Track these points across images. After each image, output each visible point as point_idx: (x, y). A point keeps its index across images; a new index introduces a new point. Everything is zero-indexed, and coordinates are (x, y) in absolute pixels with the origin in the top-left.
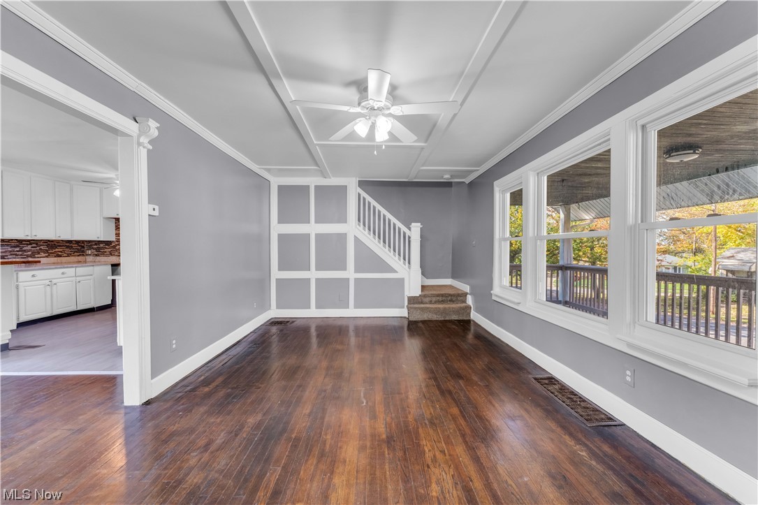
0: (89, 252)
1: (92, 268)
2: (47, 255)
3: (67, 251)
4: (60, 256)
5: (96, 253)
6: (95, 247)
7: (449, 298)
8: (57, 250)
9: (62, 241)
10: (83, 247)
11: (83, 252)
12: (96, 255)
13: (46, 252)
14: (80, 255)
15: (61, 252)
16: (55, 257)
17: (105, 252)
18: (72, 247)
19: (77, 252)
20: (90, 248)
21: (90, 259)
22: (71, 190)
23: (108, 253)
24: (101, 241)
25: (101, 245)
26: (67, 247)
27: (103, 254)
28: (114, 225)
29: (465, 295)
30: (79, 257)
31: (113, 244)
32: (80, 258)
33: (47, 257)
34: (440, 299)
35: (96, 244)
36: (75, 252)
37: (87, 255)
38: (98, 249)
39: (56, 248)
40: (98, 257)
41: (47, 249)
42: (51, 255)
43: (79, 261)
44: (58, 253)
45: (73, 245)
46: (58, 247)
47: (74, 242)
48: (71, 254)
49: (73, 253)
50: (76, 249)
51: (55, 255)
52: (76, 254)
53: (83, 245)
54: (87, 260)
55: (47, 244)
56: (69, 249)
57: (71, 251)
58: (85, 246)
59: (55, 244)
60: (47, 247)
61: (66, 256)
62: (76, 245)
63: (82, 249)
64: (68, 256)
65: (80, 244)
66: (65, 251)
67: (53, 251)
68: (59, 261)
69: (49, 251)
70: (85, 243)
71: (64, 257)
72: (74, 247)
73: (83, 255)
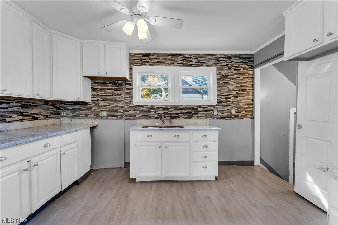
0: (64, 114)
2: (21, 117)
3: (44, 113)
4: (35, 119)
5: (71, 115)
6: (70, 108)
8: (33, 112)
9: (39, 100)
10: (58, 109)
11: (58, 114)
12: (72, 117)
13: (20, 114)
14: (56, 117)
15: (37, 114)
16: (31, 120)
17: (81, 114)
18: (48, 108)
19: (53, 114)
20: (65, 109)
21: (65, 121)
22: (51, 40)
23: (83, 115)
25: (77, 107)
26: (44, 108)
27: (79, 116)
28: (90, 86)
31: (89, 106)
32: (56, 121)
33: (21, 120)
35: (71, 106)
36: (51, 114)
37: (62, 117)
38: (73, 111)
39: (32, 109)
40: (73, 119)
41: (22, 110)
42: (26, 118)
43: (55, 123)
44: (34, 115)
45: (50, 107)
46: (34, 109)
47: (50, 103)
48: (47, 116)
49: (49, 115)
50: (52, 111)
51: (31, 118)
52: (52, 116)
53: (58, 106)
54: (62, 123)
55: (21, 104)
56: (45, 111)
57: (47, 113)
58: (60, 108)
59: (30, 105)
60: (22, 108)
61: (42, 119)
62: (52, 107)
63: (57, 111)
64: (44, 119)
65: (55, 105)
66: (42, 113)
67: (29, 113)
68: (35, 124)
69: (23, 113)
70: (60, 104)
71: (40, 119)
72: (50, 109)
73: (58, 117)
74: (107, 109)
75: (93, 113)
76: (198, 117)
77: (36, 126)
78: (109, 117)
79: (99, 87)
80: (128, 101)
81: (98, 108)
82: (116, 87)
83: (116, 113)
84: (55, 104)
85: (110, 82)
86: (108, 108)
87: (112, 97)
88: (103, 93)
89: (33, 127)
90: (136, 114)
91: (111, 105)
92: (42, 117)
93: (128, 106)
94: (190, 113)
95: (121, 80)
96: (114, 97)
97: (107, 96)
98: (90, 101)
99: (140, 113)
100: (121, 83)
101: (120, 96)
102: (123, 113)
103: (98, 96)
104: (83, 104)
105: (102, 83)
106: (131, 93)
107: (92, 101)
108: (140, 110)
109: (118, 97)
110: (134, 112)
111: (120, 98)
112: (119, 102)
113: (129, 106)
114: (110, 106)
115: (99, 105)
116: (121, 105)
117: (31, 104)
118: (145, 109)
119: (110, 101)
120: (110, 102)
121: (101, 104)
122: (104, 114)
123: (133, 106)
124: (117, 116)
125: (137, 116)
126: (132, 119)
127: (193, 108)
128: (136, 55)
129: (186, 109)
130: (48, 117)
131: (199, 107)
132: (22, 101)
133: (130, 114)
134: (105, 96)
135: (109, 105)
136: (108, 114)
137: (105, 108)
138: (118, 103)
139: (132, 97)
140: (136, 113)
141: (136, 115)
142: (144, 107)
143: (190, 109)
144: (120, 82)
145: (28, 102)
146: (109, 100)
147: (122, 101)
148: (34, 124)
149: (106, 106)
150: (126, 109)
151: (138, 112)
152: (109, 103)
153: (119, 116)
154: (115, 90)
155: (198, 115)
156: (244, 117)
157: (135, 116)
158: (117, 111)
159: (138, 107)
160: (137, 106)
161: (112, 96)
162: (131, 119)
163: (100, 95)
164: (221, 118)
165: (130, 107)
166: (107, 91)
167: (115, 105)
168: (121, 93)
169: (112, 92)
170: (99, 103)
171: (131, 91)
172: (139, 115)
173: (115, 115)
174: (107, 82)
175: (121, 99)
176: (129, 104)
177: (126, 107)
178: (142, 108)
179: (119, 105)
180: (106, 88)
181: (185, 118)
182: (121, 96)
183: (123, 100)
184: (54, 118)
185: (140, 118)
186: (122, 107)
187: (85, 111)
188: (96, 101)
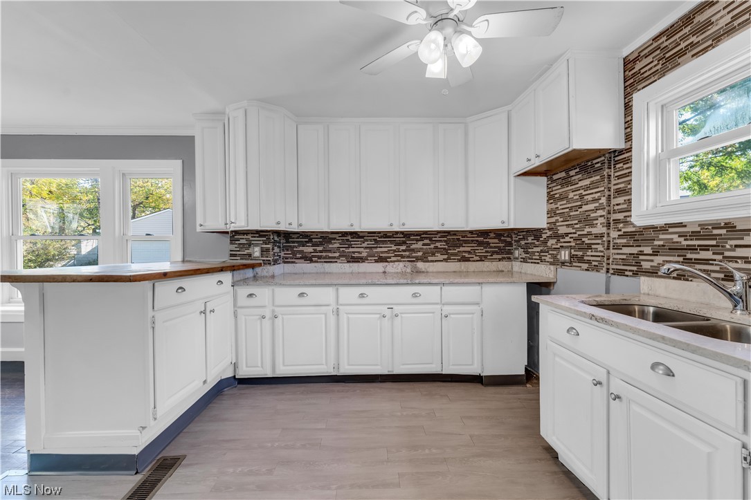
0: (517, 253)
1: (478, 288)
2: (446, 257)
3: (481, 251)
4: (467, 260)
5: (524, 256)
6: (524, 243)
8: (462, 249)
9: (471, 232)
10: (510, 244)
11: (510, 253)
12: (524, 260)
13: (444, 251)
14: (504, 258)
15: (469, 252)
16: (459, 260)
17: (534, 253)
18: (488, 243)
19: (497, 254)
20: (518, 244)
21: (517, 267)
26: (480, 244)
27: (532, 258)
28: (545, 191)
30: (501, 264)
31: (544, 236)
32: (503, 265)
33: (445, 260)
35: (524, 238)
36: (493, 253)
37: (514, 259)
38: (526, 249)
39: (461, 246)
40: (525, 265)
41: (446, 247)
42: (452, 258)
43: (500, 269)
44: (464, 254)
45: (490, 241)
46: (464, 245)
47: (492, 235)
48: (486, 257)
49: (490, 254)
50: (495, 247)
51: (459, 258)
52: (495, 256)
53: (509, 239)
54: (514, 270)
55: (445, 239)
56: (482, 248)
57: (487, 252)
58: (513, 242)
59: (458, 239)
60: (447, 244)
61: (477, 261)
62: (496, 241)
63: (507, 248)
64: (481, 260)
65: (502, 238)
66: (476, 251)
67: (456, 251)
68: (463, 267)
69: (449, 251)
70: (514, 236)
71: (474, 261)
72: (491, 245)
73: (509, 258)
74: (570, 242)
75: (550, 252)
77: (465, 270)
78: (574, 264)
79: (558, 190)
80: (620, 216)
81: (556, 240)
82: (587, 182)
83: (588, 254)
84: (502, 235)
85: (578, 170)
86: (572, 240)
87: (580, 210)
88: (565, 202)
89: (460, 272)
90: (641, 257)
91: (579, 233)
92: (478, 258)
93: (620, 230)
95: (600, 157)
96: (585, 208)
97: (571, 209)
98: (545, 226)
99: (655, 253)
100: (599, 165)
101: (597, 205)
102: (602, 254)
103: (558, 212)
104: (536, 233)
105: (564, 178)
106: (629, 187)
107: (548, 225)
108: (656, 243)
109: (591, 206)
110: (635, 250)
111: (597, 209)
112: (595, 222)
113: (623, 230)
114: (576, 233)
115: (559, 232)
116: (599, 229)
117: (460, 237)
118: (675, 238)
119: (576, 222)
120: (577, 224)
121: (562, 230)
122: (564, 255)
123: (634, 229)
124: (589, 262)
125: (646, 265)
126: (631, 273)
128: (642, 54)
130: (488, 257)
132: (446, 234)
133: (624, 257)
134: (568, 210)
135: (574, 231)
136: (571, 256)
137: (567, 239)
138: (592, 226)
139: (629, 201)
140: (641, 253)
141: (642, 263)
142: (671, 230)
144: (598, 163)
145: (455, 235)
146: (574, 217)
147: (601, 216)
148: (461, 267)
149: (570, 236)
150: (615, 241)
151: (648, 250)
152: (576, 226)
153: (594, 263)
154: (587, 188)
157: (638, 264)
158: (589, 247)
159: (647, 235)
160: (646, 228)
161: (580, 207)
162: (627, 273)
163: (560, 207)
165: (625, 235)
166: (571, 195)
167: (587, 230)
168: (599, 194)
169: (582, 196)
170: (559, 228)
171: (629, 182)
172: (652, 261)
173: (586, 258)
174: (572, 173)
175: (600, 213)
176: (621, 225)
177: (614, 234)
178: (662, 237)
179: (594, 231)
180: (570, 188)
182: (600, 202)
183: (604, 213)
184: (500, 260)
185: (653, 273)
186: (602, 236)
187: (538, 249)
188: (554, 223)
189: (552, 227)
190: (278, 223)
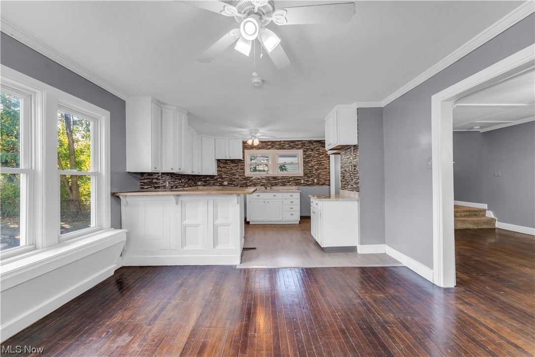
0: (200, 183)
5: (204, 184)
6: (203, 179)
7: (473, 213)
10: (196, 180)
12: (204, 185)
17: (210, 183)
20: (200, 180)
21: (200, 188)
23: (212, 184)
24: (207, 176)
25: (208, 179)
27: (209, 185)
28: (217, 165)
29: (485, 210)
31: (216, 178)
34: (468, 213)
35: (204, 178)
37: (198, 186)
38: (205, 182)
40: (205, 187)
70: (197, 177)
75: (219, 183)
76: (290, 185)
78: (229, 185)
79: (222, 165)
80: (242, 174)
81: (221, 179)
82: (233, 165)
83: (234, 183)
85: (230, 161)
86: (228, 179)
88: (225, 169)
94: (285, 182)
95: (237, 161)
96: (232, 171)
97: (228, 171)
98: (216, 175)
99: (250, 182)
102: (238, 183)
103: (222, 171)
104: (212, 177)
105: (225, 163)
107: (218, 175)
109: (235, 171)
110: (246, 182)
113: (243, 177)
116: (237, 177)
120: (230, 175)
121: (224, 176)
122: (226, 183)
123: (245, 177)
124: (234, 185)
125: (248, 184)
126: (245, 186)
127: (287, 179)
129: (281, 179)
131: (291, 177)
133: (243, 183)
134: (226, 171)
135: (229, 177)
136: (228, 183)
137: (226, 179)
138: (235, 176)
139: (244, 172)
142: (253, 178)
143: (285, 179)
146: (229, 173)
150: (241, 180)
151: (248, 182)
153: (236, 185)
154: (233, 167)
155: (290, 183)
156: (324, 184)
157: (246, 184)
158: (234, 181)
159: (248, 179)
160: (248, 177)
164: (307, 185)
166: (228, 167)
167: (233, 177)
169: (231, 168)
170: (222, 176)
171: (244, 167)
175: (237, 173)
177: (241, 178)
178: (251, 179)
180: (227, 165)
181: (281, 186)
182: (237, 170)
183: (239, 173)
185: (250, 186)
186: (238, 178)
187: (213, 182)
188: (221, 174)
189: (220, 176)
190: (172, 169)
